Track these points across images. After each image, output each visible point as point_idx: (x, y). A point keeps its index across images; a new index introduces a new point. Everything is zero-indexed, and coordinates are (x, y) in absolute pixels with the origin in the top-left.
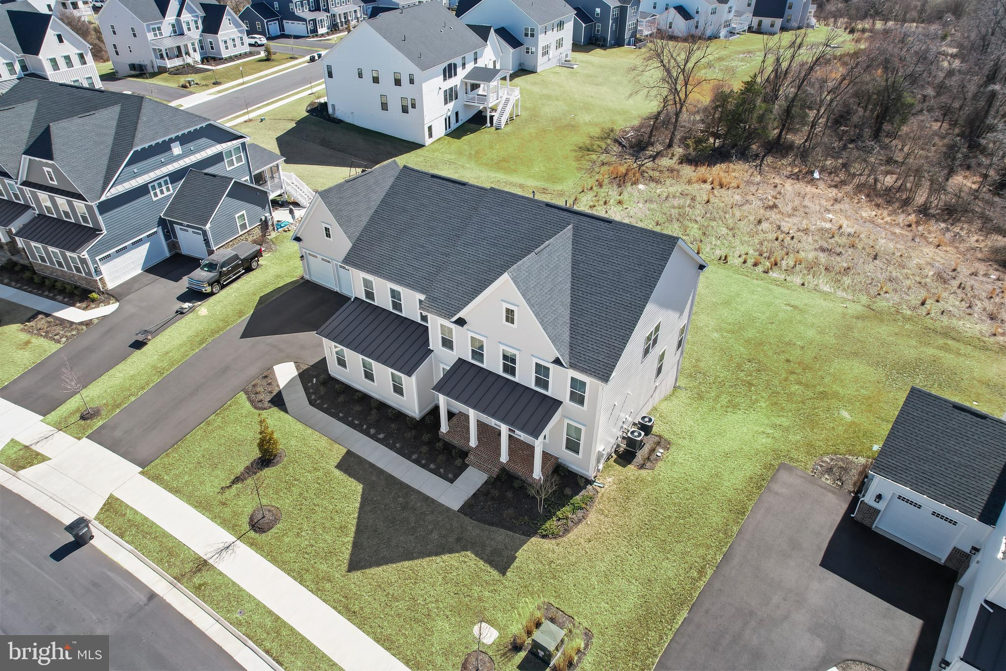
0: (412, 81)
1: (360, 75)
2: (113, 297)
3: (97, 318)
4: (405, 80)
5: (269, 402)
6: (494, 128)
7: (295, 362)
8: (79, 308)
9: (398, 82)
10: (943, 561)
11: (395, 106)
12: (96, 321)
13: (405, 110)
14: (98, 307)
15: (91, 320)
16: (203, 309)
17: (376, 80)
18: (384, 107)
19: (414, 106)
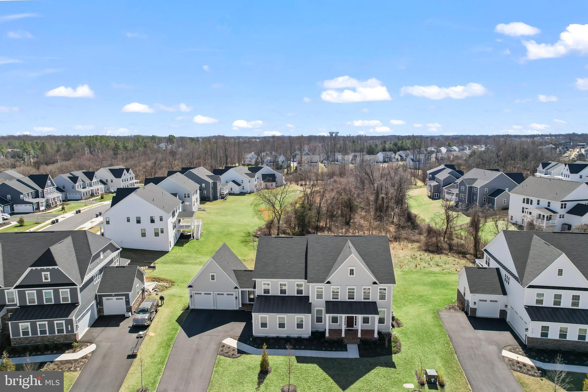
0: (161, 219)
1: (128, 220)
2: (88, 342)
3: (89, 353)
4: (157, 219)
5: (238, 353)
6: (195, 240)
7: (231, 337)
8: (68, 353)
9: (152, 221)
10: (499, 317)
11: (150, 233)
12: (90, 355)
13: (157, 234)
14: (82, 349)
15: (86, 355)
16: (150, 332)
17: (138, 222)
18: (144, 235)
19: (162, 232)
